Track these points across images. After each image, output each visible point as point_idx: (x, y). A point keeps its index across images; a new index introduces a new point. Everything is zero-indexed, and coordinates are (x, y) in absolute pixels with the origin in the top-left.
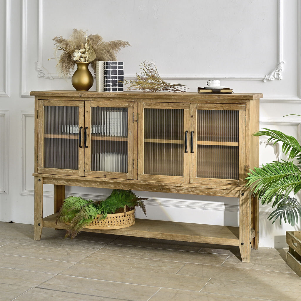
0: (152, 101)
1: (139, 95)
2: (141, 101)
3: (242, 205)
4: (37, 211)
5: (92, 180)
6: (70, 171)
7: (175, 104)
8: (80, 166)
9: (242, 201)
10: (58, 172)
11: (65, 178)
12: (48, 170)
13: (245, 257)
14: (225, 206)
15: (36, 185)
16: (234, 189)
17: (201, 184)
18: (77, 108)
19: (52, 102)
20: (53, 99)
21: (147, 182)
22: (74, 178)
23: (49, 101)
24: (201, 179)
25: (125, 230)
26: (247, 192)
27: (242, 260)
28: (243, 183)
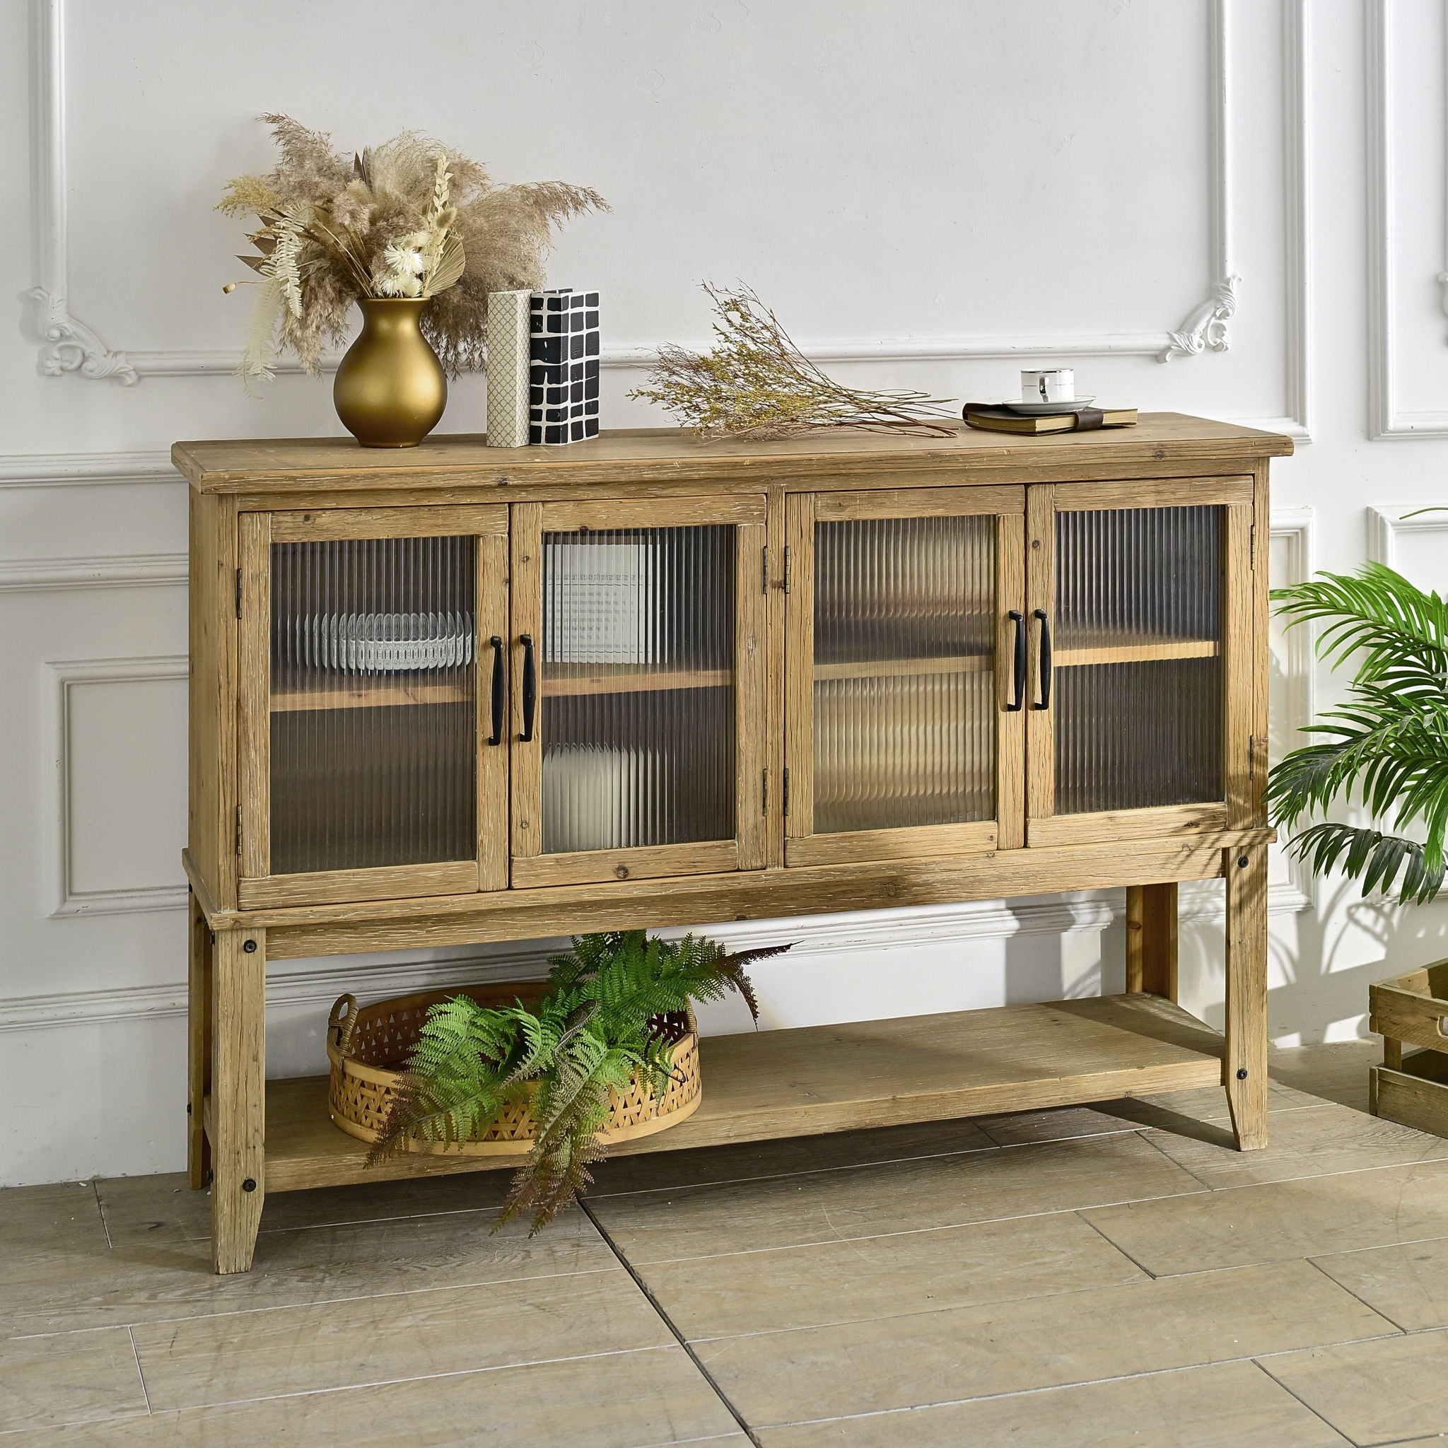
0: (854, 484)
2: (804, 488)
3: (1241, 907)
4: (235, 1112)
6: (434, 871)
7: (964, 491)
8: (486, 842)
9: (1241, 888)
10: (359, 888)
11: (407, 912)
12: (300, 882)
13: (1250, 1129)
14: (1014, 914)
15: (229, 975)
16: (1213, 843)
17: (1077, 843)
18: (469, 544)
19: (325, 519)
20: (334, 505)
21: (835, 870)
22: (459, 904)
23: (307, 518)
24: (1075, 821)
25: (715, 1117)
26: (1261, 848)
27: (1242, 1143)
28: (1244, 814)
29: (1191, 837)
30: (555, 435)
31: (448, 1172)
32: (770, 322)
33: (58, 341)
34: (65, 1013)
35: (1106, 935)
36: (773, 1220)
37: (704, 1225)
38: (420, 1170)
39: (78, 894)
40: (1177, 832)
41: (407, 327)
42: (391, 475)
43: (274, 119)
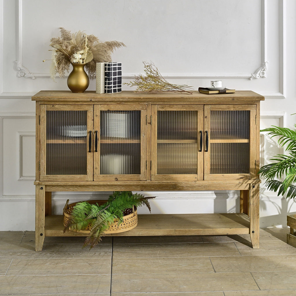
0: (166, 103)
1: (153, 98)
2: (155, 104)
3: (253, 196)
4: (39, 220)
5: (102, 184)
6: (78, 176)
7: (190, 105)
8: (88, 171)
9: (253, 192)
10: (63, 179)
11: (72, 184)
12: (51, 177)
13: (255, 244)
14: (215, 194)
15: (38, 194)
16: (246, 182)
17: (215, 180)
18: (86, 112)
19: (57, 106)
20: (58, 104)
21: (161, 182)
22: (82, 183)
23: (53, 106)
24: (215, 175)
25: (137, 230)
26: (258, 184)
27: (253, 247)
28: (254, 177)
29: (241, 181)
30: (109, 91)
31: (81, 236)
32: (156, 70)
33: (19, 71)
34: (20, 199)
35: (237, 200)
36: (147, 252)
37: (133, 252)
38: (76, 235)
39: (23, 176)
40: (238, 179)
41: (81, 69)
42: (69, 98)
43: (61, 28)
